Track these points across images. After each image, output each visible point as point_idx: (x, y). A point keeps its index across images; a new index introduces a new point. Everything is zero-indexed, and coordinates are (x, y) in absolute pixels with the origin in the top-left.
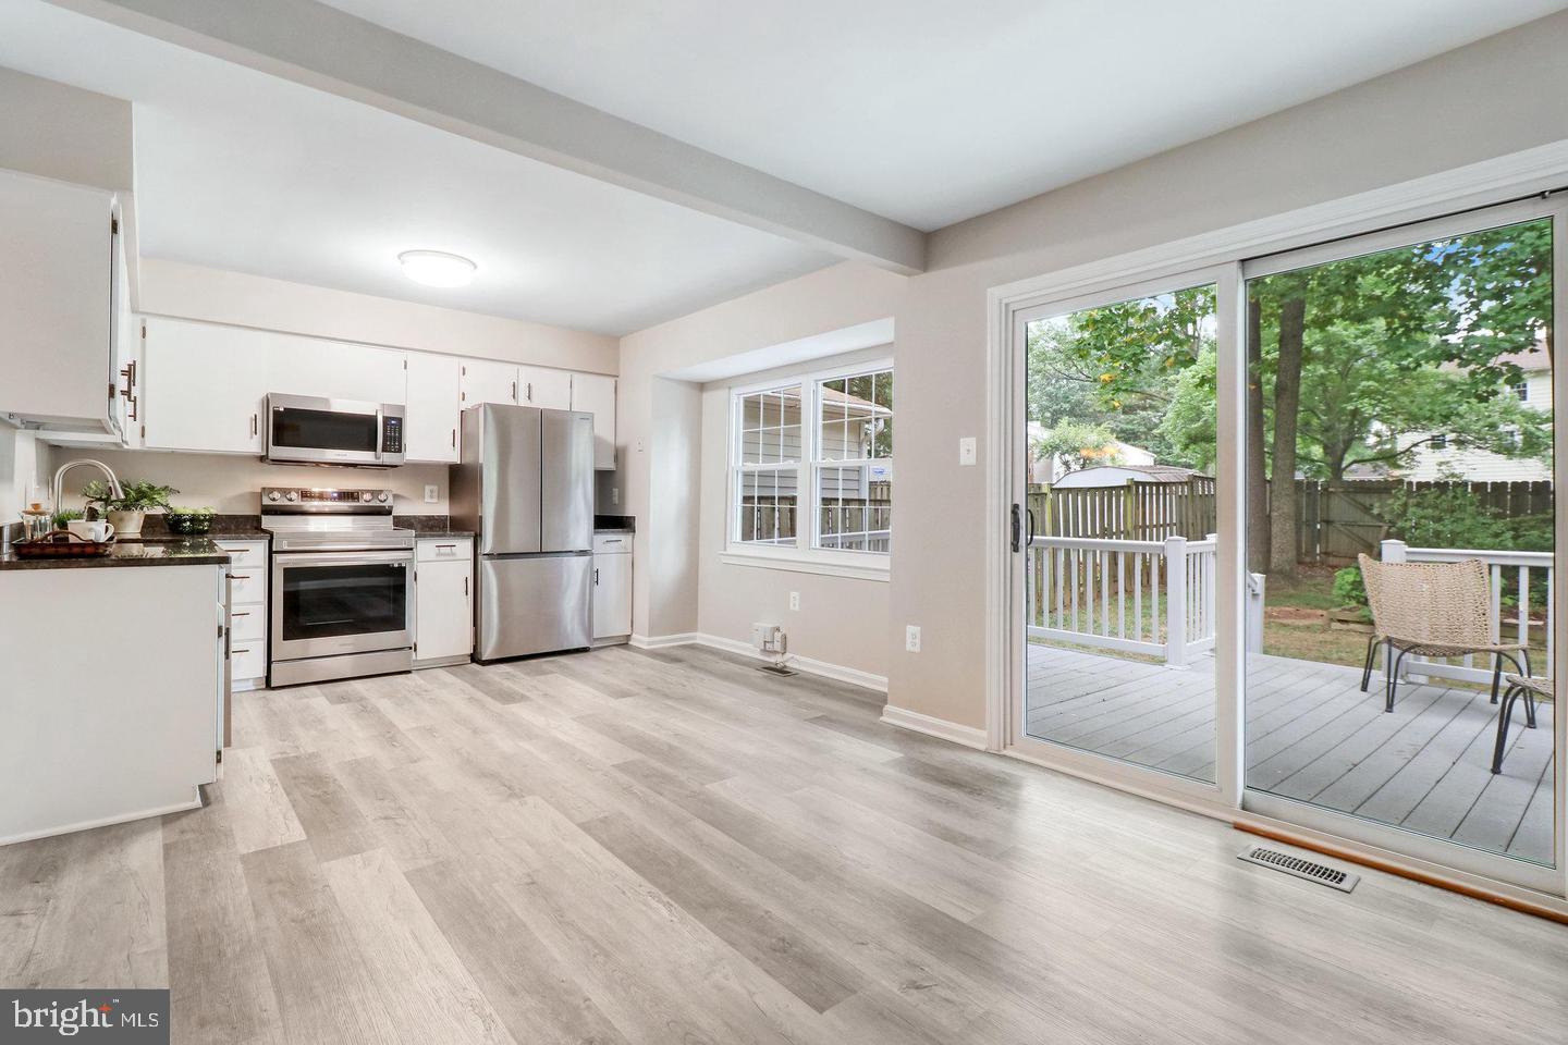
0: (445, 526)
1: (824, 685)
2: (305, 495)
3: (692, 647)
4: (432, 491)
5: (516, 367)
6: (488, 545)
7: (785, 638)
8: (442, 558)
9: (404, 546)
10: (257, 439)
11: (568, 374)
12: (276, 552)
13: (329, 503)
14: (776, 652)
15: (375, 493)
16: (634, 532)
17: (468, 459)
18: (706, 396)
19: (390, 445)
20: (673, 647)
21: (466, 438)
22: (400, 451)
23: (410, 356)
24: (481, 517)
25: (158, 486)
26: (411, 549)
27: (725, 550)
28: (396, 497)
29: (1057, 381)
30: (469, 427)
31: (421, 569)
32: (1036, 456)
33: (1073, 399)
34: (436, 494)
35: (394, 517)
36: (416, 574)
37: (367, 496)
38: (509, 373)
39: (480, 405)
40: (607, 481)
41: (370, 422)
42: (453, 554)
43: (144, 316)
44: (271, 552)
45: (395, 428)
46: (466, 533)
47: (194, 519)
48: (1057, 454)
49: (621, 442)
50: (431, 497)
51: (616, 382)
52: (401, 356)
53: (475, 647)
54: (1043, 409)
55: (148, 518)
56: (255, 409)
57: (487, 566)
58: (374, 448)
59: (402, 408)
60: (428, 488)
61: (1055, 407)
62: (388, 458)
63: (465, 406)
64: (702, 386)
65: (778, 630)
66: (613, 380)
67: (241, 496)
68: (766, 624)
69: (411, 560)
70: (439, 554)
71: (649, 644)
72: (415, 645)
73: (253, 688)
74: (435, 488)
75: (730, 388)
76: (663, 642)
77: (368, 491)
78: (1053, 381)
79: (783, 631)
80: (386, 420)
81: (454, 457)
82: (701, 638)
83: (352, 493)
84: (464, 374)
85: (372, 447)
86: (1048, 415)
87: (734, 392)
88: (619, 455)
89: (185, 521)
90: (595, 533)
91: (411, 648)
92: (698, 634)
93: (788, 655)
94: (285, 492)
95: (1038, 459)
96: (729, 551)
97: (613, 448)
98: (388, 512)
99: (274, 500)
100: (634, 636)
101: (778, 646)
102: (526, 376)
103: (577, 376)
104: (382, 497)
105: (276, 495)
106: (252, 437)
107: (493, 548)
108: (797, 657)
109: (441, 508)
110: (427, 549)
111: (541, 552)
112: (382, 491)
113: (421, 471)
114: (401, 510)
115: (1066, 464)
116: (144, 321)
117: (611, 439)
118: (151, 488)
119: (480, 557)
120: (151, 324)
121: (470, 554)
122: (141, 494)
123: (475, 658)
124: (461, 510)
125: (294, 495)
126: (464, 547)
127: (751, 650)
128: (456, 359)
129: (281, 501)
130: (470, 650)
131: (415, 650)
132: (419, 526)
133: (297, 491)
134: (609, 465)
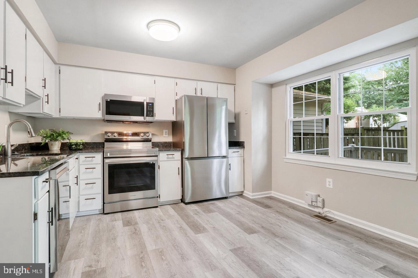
0: (171, 146)
1: (360, 233)
2: (120, 134)
3: (271, 198)
4: (166, 132)
5: (196, 82)
6: (187, 154)
7: (323, 200)
8: (168, 160)
9: (154, 155)
10: (101, 112)
11: (216, 84)
12: (106, 158)
13: (130, 137)
14: (318, 207)
15: (145, 133)
16: (244, 148)
17: (179, 119)
18: (274, 90)
19: (149, 114)
20: (263, 198)
21: (178, 111)
22: (153, 116)
23: (157, 78)
24: (184, 142)
25: (66, 131)
26: (157, 156)
27: (285, 156)
28: (153, 134)
29: (369, 93)
30: (178, 106)
31: (161, 164)
32: (363, 118)
33: (376, 98)
34: (167, 133)
35: (152, 143)
36: (159, 166)
37: (142, 134)
38: (193, 84)
39: (183, 96)
40: (233, 127)
41: (141, 104)
42: (173, 158)
43: (59, 66)
44: (104, 158)
45: (151, 107)
46: (178, 149)
47: (76, 144)
48: (371, 118)
49: (237, 111)
50: (166, 134)
51: (235, 87)
52: (153, 78)
53: (182, 196)
54: (364, 102)
55: (62, 144)
56: (100, 100)
57: (187, 163)
58: (143, 115)
59: (154, 99)
60: (164, 131)
61: (369, 102)
62: (149, 119)
63: (178, 97)
64: (272, 86)
65: (319, 196)
66: (233, 86)
67: (98, 135)
68: (312, 193)
69: (157, 161)
70: (168, 158)
71: (252, 196)
72: (159, 196)
73: (98, 213)
74: (167, 131)
75: (286, 84)
76: (258, 195)
77: (142, 132)
78: (368, 93)
79: (322, 196)
80: (147, 104)
81: (173, 118)
82: (273, 194)
83: (137, 133)
84: (177, 85)
85: (142, 115)
86: (366, 104)
87: (288, 87)
88: (237, 116)
89: (73, 145)
90: (229, 148)
91: (158, 197)
92: (272, 192)
93: (326, 209)
94: (112, 133)
95: (364, 120)
96: (287, 157)
97: (234, 114)
98: (150, 141)
99: (109, 136)
100: (245, 192)
101: (320, 204)
102: (200, 85)
103: (219, 85)
104: (147, 135)
105: (109, 134)
106: (99, 112)
107: (188, 156)
108: (332, 211)
109: (169, 139)
110: (163, 156)
111: (208, 157)
112: (148, 133)
113: (161, 124)
114: (155, 139)
115: (375, 121)
116: (60, 67)
117: (233, 110)
118: (63, 132)
119: (184, 159)
120: (63, 68)
121: (180, 158)
122: (59, 135)
123: (182, 200)
124: (176, 140)
125: (116, 134)
126: (177, 155)
127: (303, 204)
128: (173, 79)
129: (111, 137)
130: (180, 198)
131: (159, 197)
132: (162, 146)
133: (117, 132)
134: (233, 121)
